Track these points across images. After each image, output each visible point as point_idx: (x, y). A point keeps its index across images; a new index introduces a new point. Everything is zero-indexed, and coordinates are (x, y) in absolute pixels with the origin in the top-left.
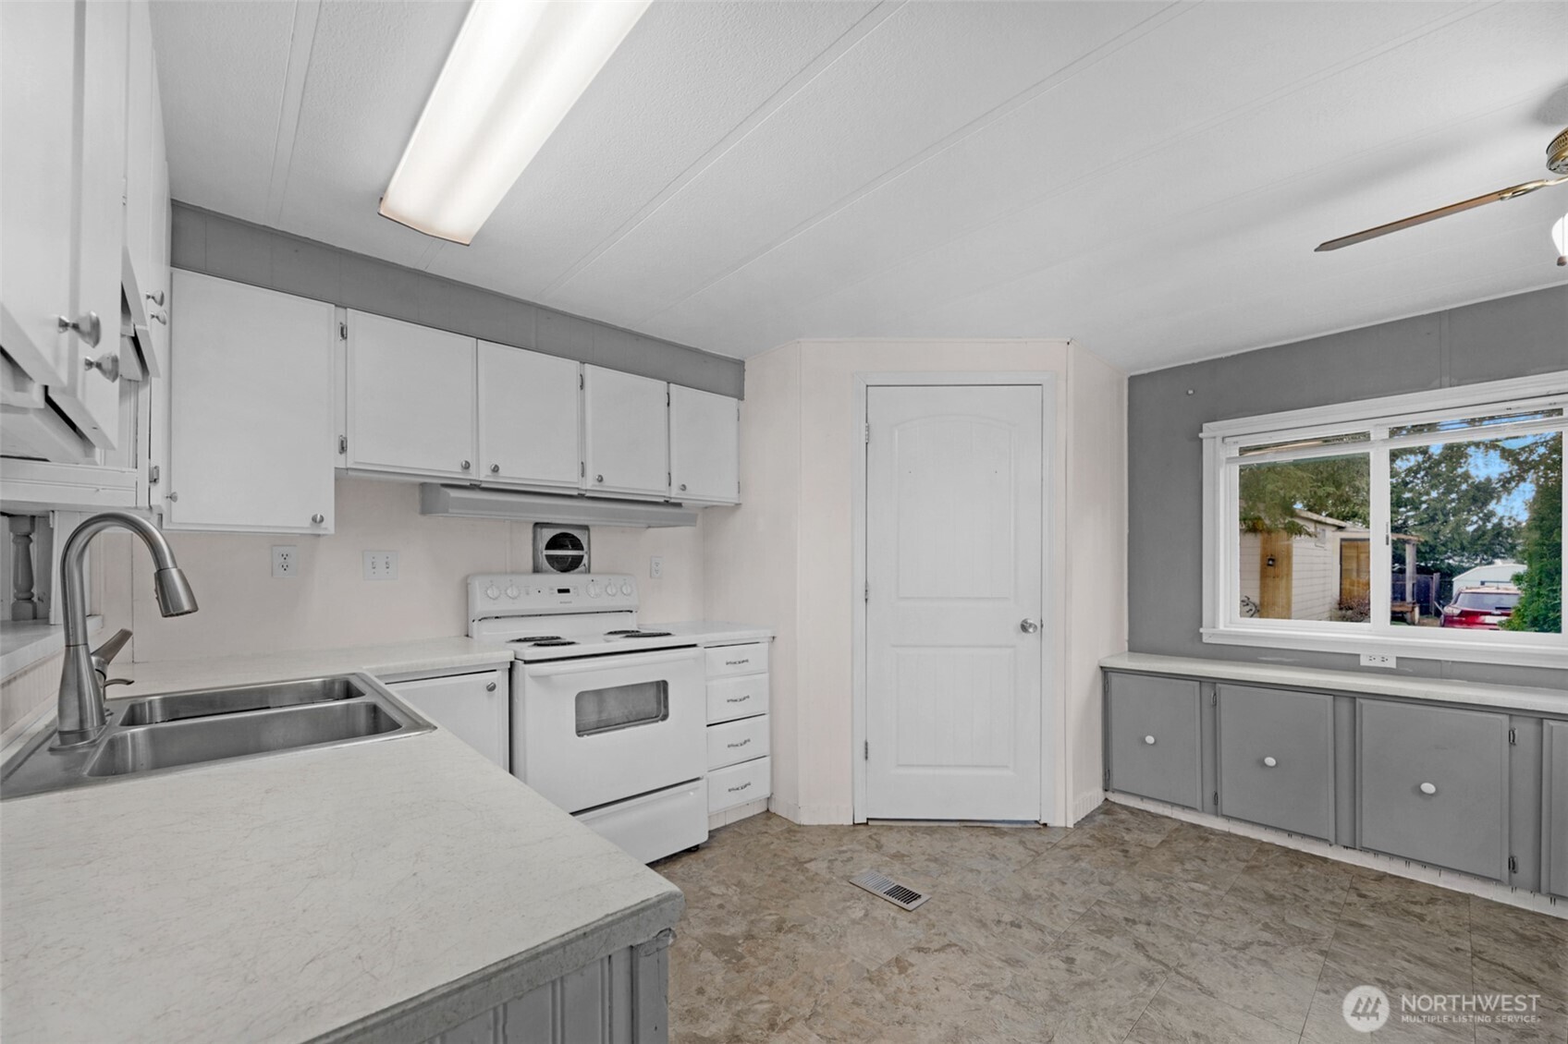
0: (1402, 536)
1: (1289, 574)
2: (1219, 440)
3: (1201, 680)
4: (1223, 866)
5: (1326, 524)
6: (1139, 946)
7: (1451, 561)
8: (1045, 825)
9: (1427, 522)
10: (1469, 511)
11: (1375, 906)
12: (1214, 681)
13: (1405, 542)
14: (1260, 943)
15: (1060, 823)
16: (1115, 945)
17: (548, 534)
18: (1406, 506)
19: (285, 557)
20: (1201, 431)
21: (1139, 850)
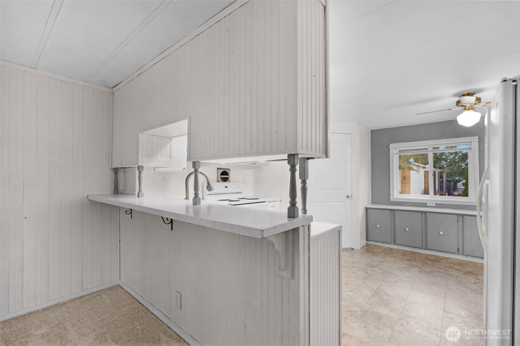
0: (442, 170)
1: (409, 183)
2: (394, 148)
3: (391, 210)
4: (397, 255)
5: (420, 166)
6: (381, 269)
7: (457, 178)
8: (353, 249)
9: (450, 166)
10: (462, 162)
11: (430, 260)
12: (394, 210)
13: (443, 172)
14: (406, 267)
15: (357, 248)
16: (375, 269)
17: (221, 171)
18: (443, 160)
19: (164, 177)
20: (389, 146)
21: (377, 253)
